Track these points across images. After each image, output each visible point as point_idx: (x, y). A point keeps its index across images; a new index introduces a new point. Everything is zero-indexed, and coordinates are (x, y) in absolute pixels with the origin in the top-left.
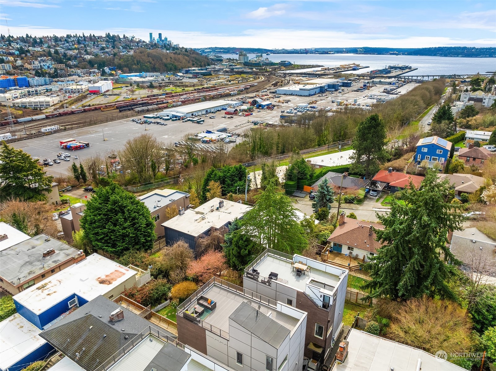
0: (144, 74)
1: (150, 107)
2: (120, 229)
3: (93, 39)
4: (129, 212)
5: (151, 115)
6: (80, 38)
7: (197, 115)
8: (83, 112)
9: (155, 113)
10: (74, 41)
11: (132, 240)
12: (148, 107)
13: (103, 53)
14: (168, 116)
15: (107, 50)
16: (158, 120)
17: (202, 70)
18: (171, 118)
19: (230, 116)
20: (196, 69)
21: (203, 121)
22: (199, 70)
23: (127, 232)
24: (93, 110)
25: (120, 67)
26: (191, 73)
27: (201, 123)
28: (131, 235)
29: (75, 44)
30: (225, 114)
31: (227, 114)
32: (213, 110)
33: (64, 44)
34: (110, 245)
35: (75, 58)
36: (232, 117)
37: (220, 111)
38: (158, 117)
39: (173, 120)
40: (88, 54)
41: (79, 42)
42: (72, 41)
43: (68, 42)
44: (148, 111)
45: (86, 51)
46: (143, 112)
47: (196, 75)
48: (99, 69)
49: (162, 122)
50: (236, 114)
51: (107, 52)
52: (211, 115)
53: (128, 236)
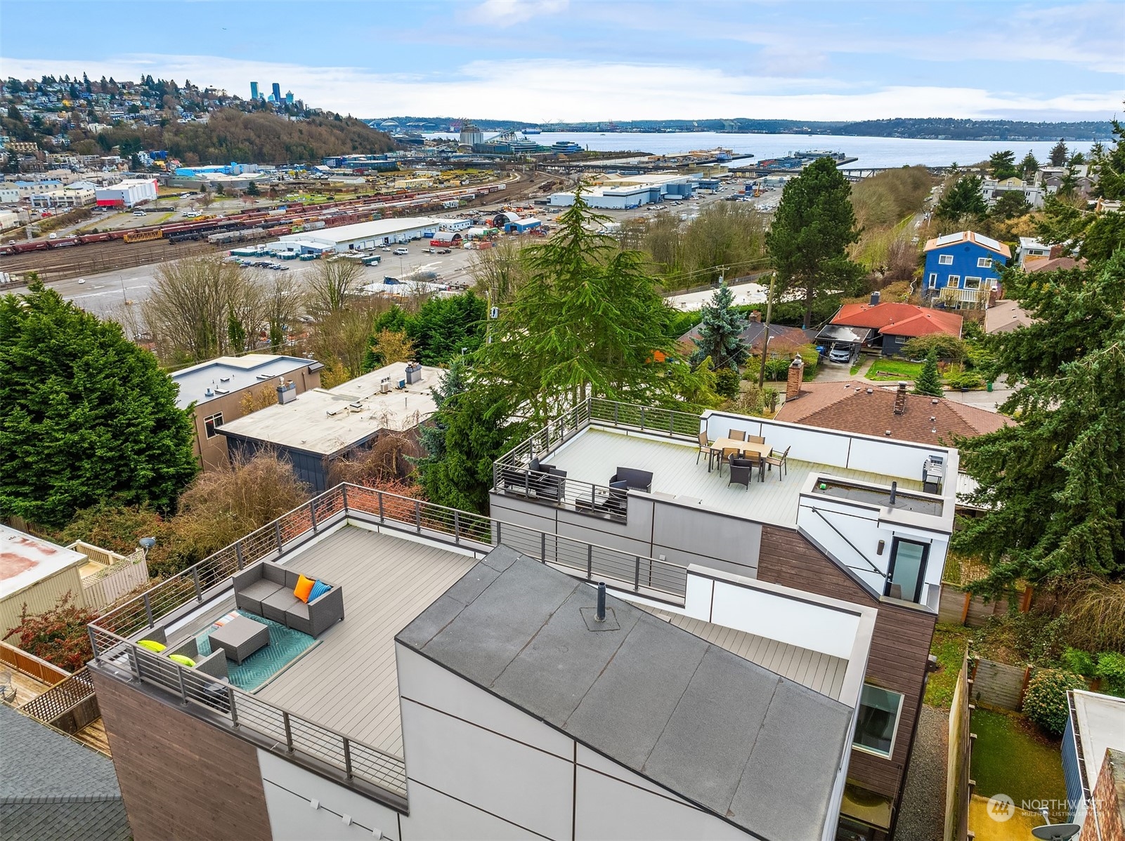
0: (235, 167)
1: (246, 232)
2: (55, 430)
3: (109, 88)
4: (91, 376)
5: (250, 250)
6: (77, 86)
7: (362, 247)
8: (76, 245)
9: (259, 246)
10: (60, 91)
11: (108, 471)
12: (242, 232)
13: (133, 118)
14: (291, 250)
15: (144, 112)
16: (267, 260)
17: (374, 159)
18: (297, 255)
19: (442, 250)
20: (362, 158)
21: (378, 259)
22: (370, 159)
23: (83, 439)
24: (104, 241)
25: (176, 152)
26: (349, 166)
27: (373, 263)
28: (99, 453)
29: (63, 99)
30: (432, 245)
31: (437, 246)
32: (401, 238)
33: (35, 98)
34: (26, 489)
35: (64, 128)
36: (447, 252)
37: (419, 239)
38: (267, 253)
39: (304, 259)
40: (96, 120)
41: (74, 94)
42: (55, 93)
43: (45, 94)
44: (242, 241)
45: (91, 113)
46: (229, 242)
47: (360, 170)
48: (123, 155)
49: (276, 263)
50: (457, 244)
51: (144, 118)
52: (397, 249)
53: (89, 454)
